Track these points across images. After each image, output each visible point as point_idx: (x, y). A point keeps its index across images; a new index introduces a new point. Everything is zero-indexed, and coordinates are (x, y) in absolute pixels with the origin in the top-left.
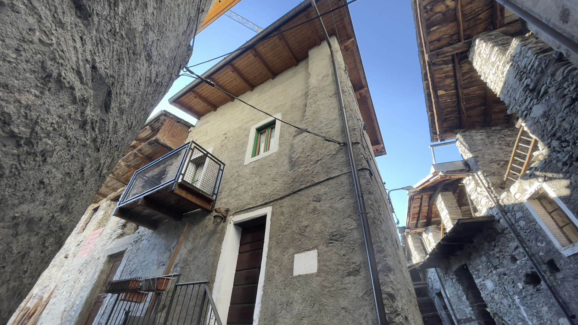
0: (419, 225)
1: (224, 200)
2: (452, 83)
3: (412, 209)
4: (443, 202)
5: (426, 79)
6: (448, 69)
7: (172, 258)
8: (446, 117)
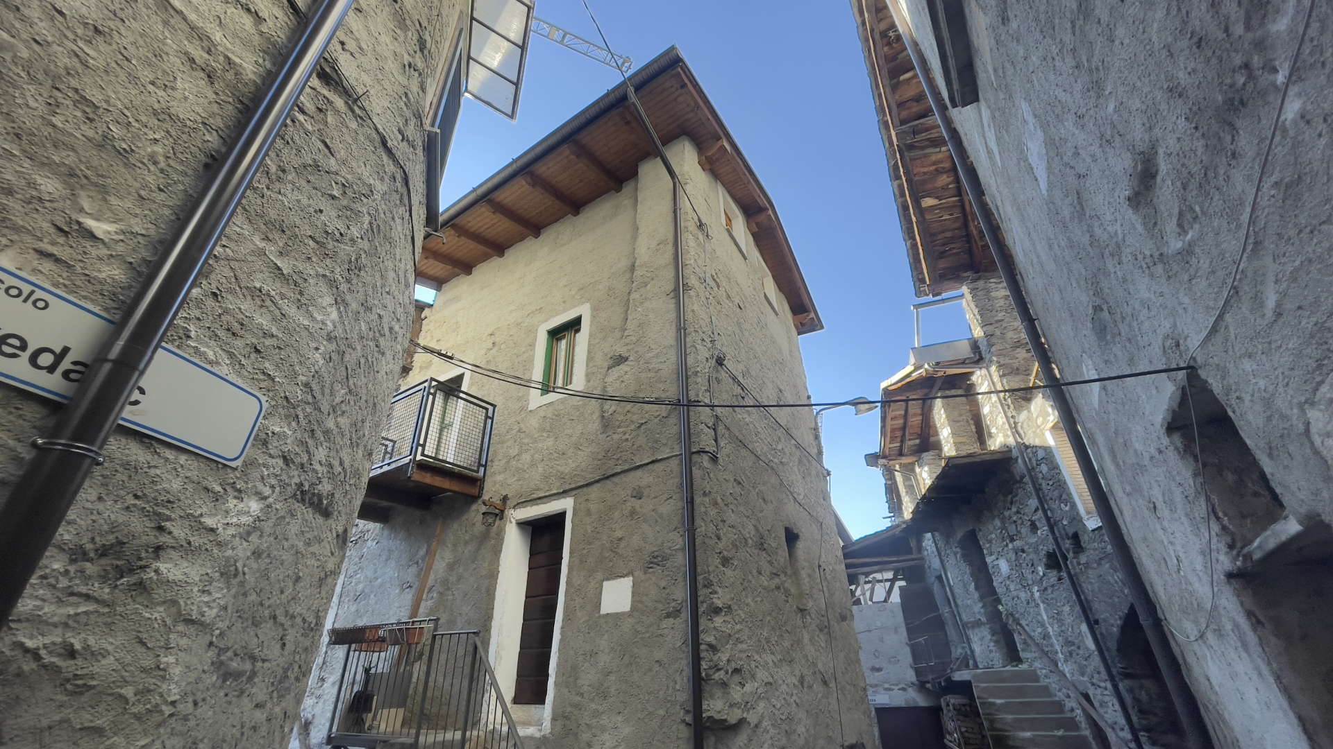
0: (905, 451)
1: (499, 478)
2: (950, 183)
3: (889, 422)
4: (943, 411)
5: (898, 177)
6: (940, 156)
7: (423, 575)
8: (942, 249)
